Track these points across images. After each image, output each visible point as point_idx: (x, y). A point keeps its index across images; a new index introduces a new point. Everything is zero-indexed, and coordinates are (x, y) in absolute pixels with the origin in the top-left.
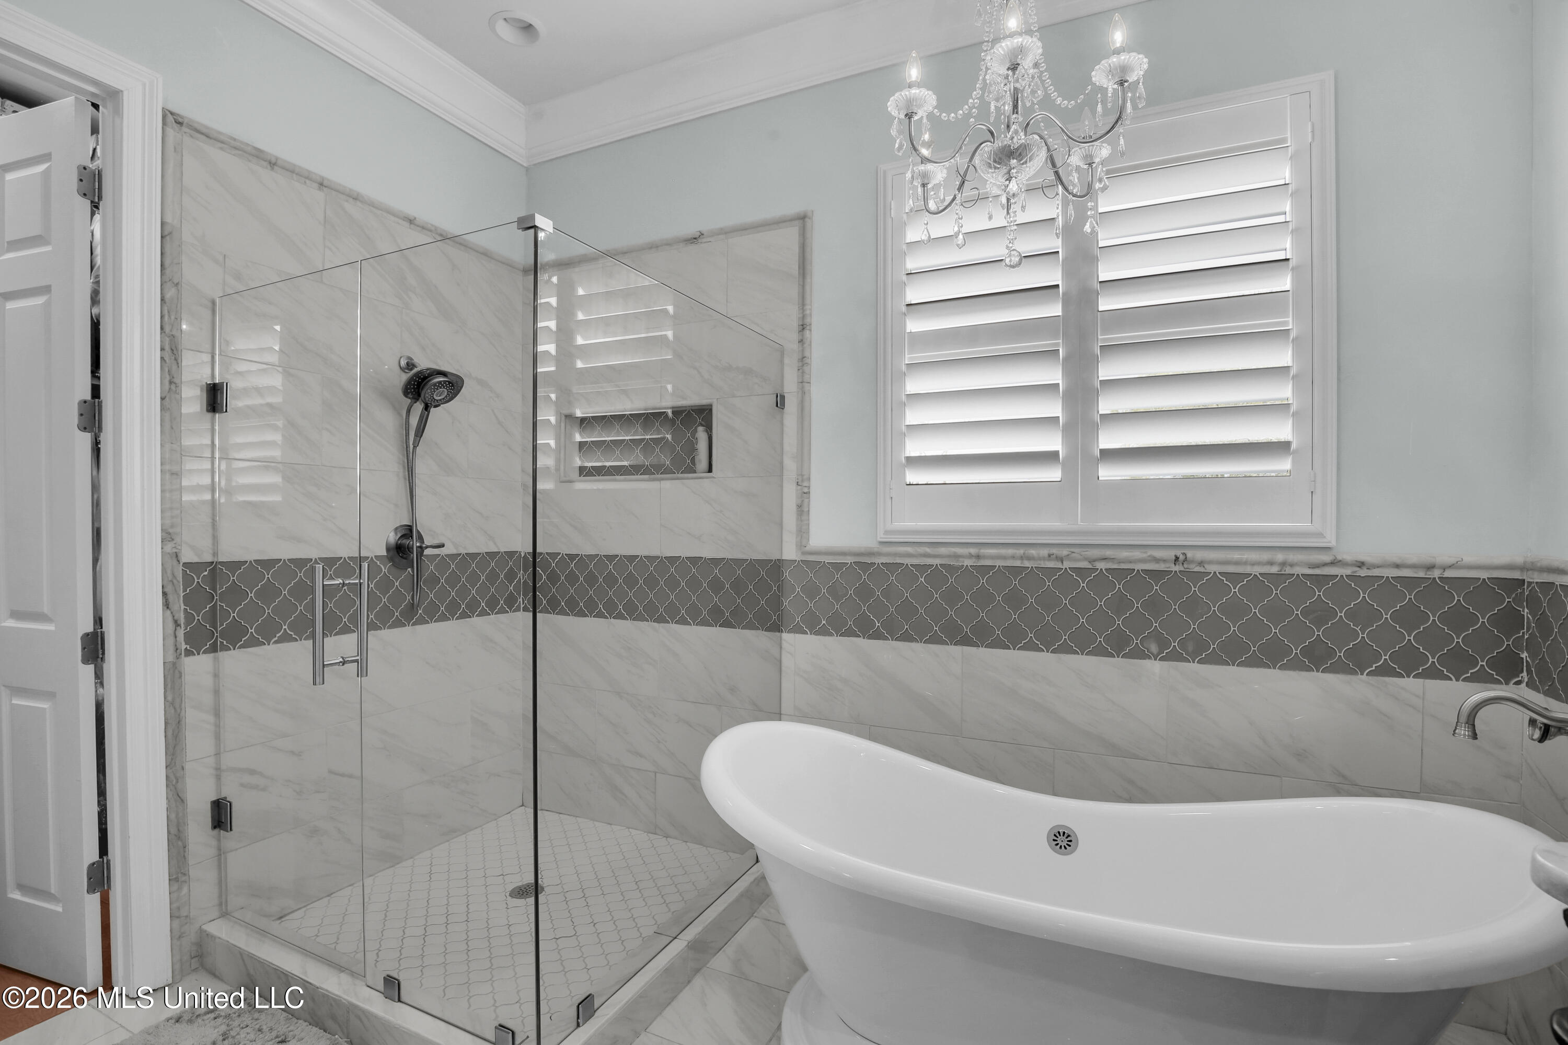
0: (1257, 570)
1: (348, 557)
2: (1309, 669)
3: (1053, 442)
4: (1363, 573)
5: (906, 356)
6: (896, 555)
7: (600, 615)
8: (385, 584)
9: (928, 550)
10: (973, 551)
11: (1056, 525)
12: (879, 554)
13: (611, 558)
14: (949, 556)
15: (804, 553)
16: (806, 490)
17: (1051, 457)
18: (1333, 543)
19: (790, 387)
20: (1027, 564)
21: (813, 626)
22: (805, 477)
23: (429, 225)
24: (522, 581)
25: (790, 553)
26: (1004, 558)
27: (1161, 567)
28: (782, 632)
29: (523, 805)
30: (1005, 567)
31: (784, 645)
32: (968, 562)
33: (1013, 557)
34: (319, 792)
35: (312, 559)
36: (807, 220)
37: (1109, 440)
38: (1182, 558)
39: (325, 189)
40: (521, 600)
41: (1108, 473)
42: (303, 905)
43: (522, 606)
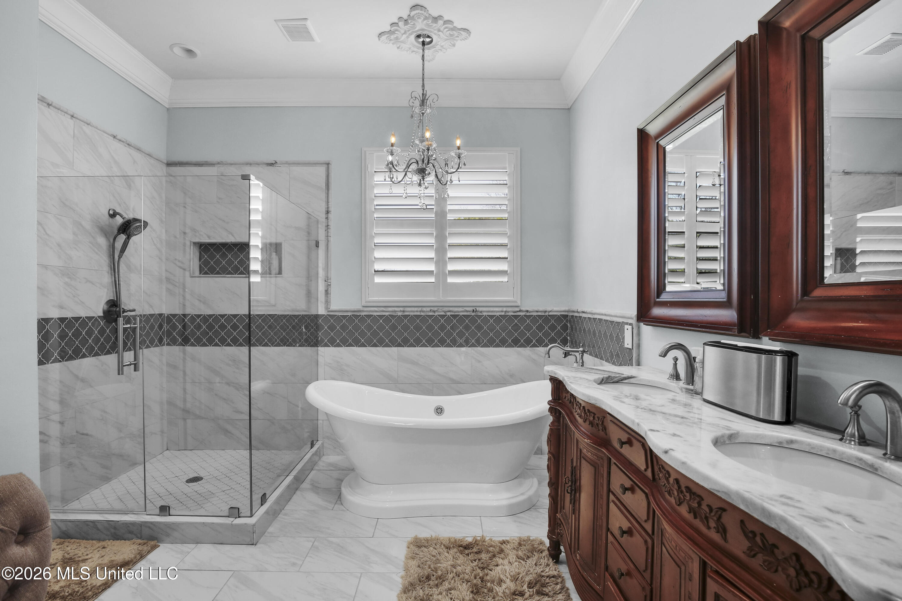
0: (498, 314)
1: (85, 317)
2: (513, 347)
3: (431, 267)
4: (528, 314)
5: (375, 229)
6: (370, 311)
7: (216, 345)
8: (102, 332)
9: (384, 309)
10: (402, 309)
11: (433, 299)
12: (363, 311)
13: (222, 316)
14: (392, 311)
15: (329, 311)
16: (329, 284)
17: (430, 273)
18: (520, 305)
19: (322, 237)
20: (422, 314)
21: (332, 343)
22: (329, 278)
23: (123, 139)
24: (166, 330)
25: (321, 311)
26: (414, 312)
27: (468, 314)
28: (318, 347)
29: (167, 450)
30: (414, 315)
31: (319, 353)
32: (400, 314)
33: (417, 311)
34: (72, 443)
35: (68, 318)
36: (330, 165)
37: (451, 267)
38: (475, 310)
39: (74, 119)
40: (165, 339)
41: (450, 280)
42: (66, 504)
43: (166, 343)
